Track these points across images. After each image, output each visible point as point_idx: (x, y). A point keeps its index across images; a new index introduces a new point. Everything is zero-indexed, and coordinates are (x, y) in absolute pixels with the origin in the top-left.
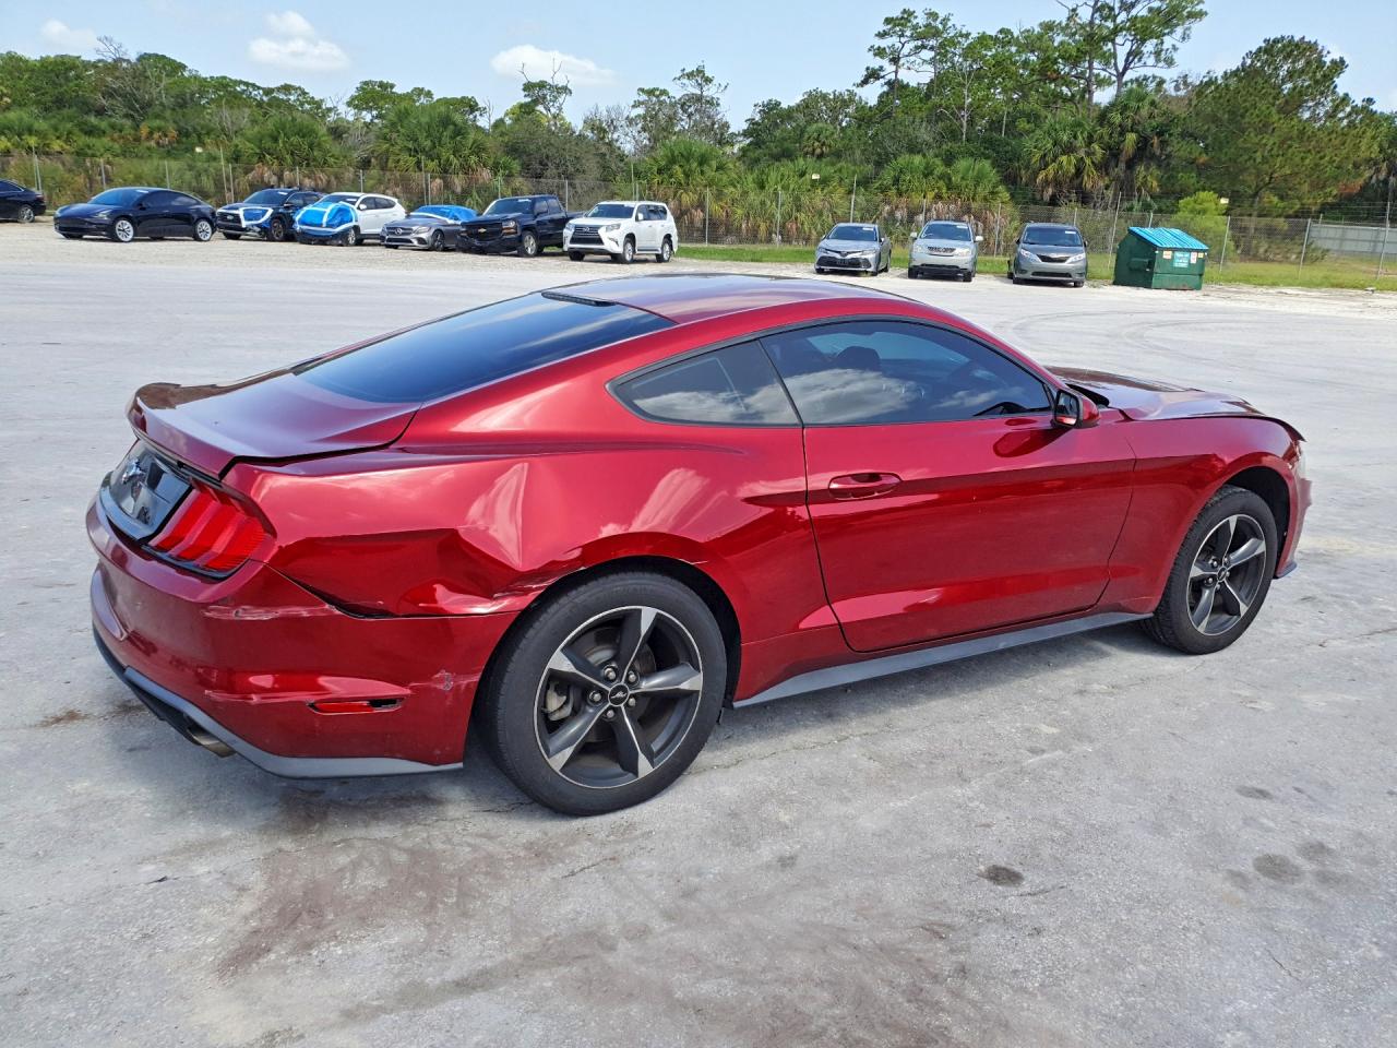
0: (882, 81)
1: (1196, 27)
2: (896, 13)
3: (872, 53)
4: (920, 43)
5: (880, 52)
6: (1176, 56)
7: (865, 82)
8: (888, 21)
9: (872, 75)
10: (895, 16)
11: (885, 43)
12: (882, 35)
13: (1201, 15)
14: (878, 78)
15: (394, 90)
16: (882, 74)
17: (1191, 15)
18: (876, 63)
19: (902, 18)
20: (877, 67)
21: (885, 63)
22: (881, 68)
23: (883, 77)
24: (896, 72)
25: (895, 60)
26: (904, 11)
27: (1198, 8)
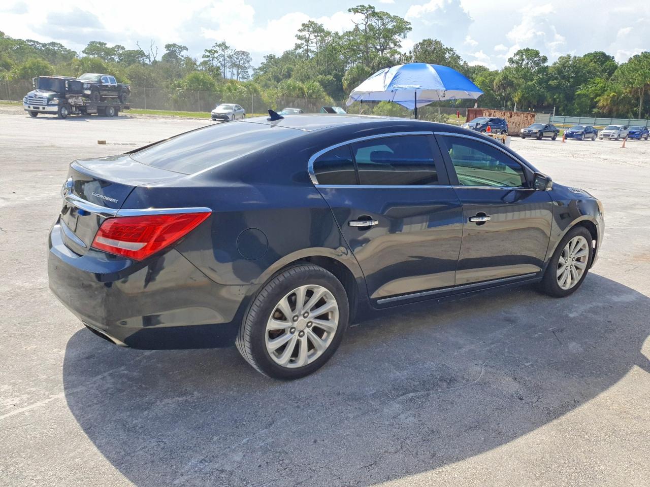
0: (302, 49)
1: (409, 34)
2: (306, 22)
3: (296, 38)
4: (316, 34)
5: (300, 38)
6: (401, 44)
7: (296, 49)
8: (303, 25)
9: (298, 46)
10: (306, 23)
11: (301, 34)
12: (300, 31)
13: (410, 29)
14: (300, 48)
15: (106, 46)
16: (302, 46)
17: (407, 29)
18: (299, 42)
19: (309, 24)
20: (300, 43)
21: (303, 41)
22: (302, 44)
23: (303, 47)
24: (308, 46)
25: (307, 41)
26: (310, 22)
27: (408, 27)
